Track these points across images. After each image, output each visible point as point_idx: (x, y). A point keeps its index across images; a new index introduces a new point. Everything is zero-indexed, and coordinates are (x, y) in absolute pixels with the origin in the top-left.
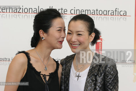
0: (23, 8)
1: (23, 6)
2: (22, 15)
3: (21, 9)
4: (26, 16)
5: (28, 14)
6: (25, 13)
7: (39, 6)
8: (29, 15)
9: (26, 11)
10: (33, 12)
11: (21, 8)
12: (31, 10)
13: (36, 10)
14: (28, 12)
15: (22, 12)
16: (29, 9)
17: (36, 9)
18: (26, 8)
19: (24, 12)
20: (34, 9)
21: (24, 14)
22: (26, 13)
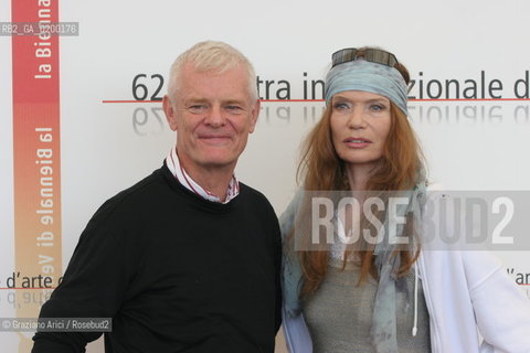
0: (421, 82)
1: (421, 74)
2: (421, 108)
3: (417, 85)
4: (434, 112)
5: (441, 104)
6: (432, 98)
7: (483, 72)
8: (447, 108)
9: (434, 90)
10: (461, 96)
11: (414, 82)
12: (452, 86)
13: (475, 88)
14: (443, 96)
15: (418, 97)
16: (448, 83)
17: (471, 85)
18: (436, 81)
19: (425, 96)
20: (466, 82)
21: (427, 105)
22: (436, 98)
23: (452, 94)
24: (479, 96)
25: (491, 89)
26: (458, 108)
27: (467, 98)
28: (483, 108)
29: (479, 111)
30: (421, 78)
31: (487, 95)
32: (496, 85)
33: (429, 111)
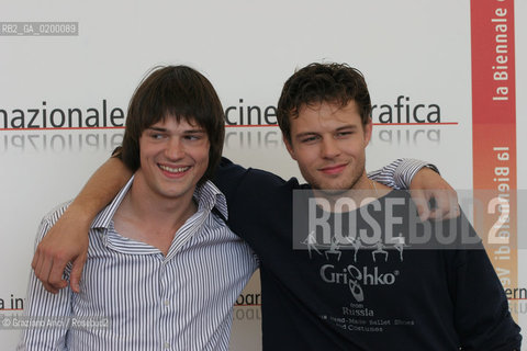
23: (75, 123)
24: (101, 124)
25: (112, 117)
26: (80, 136)
27: (89, 127)
28: (105, 136)
29: (101, 139)
30: (45, 107)
31: (109, 124)
32: (117, 113)
33: (53, 139)
